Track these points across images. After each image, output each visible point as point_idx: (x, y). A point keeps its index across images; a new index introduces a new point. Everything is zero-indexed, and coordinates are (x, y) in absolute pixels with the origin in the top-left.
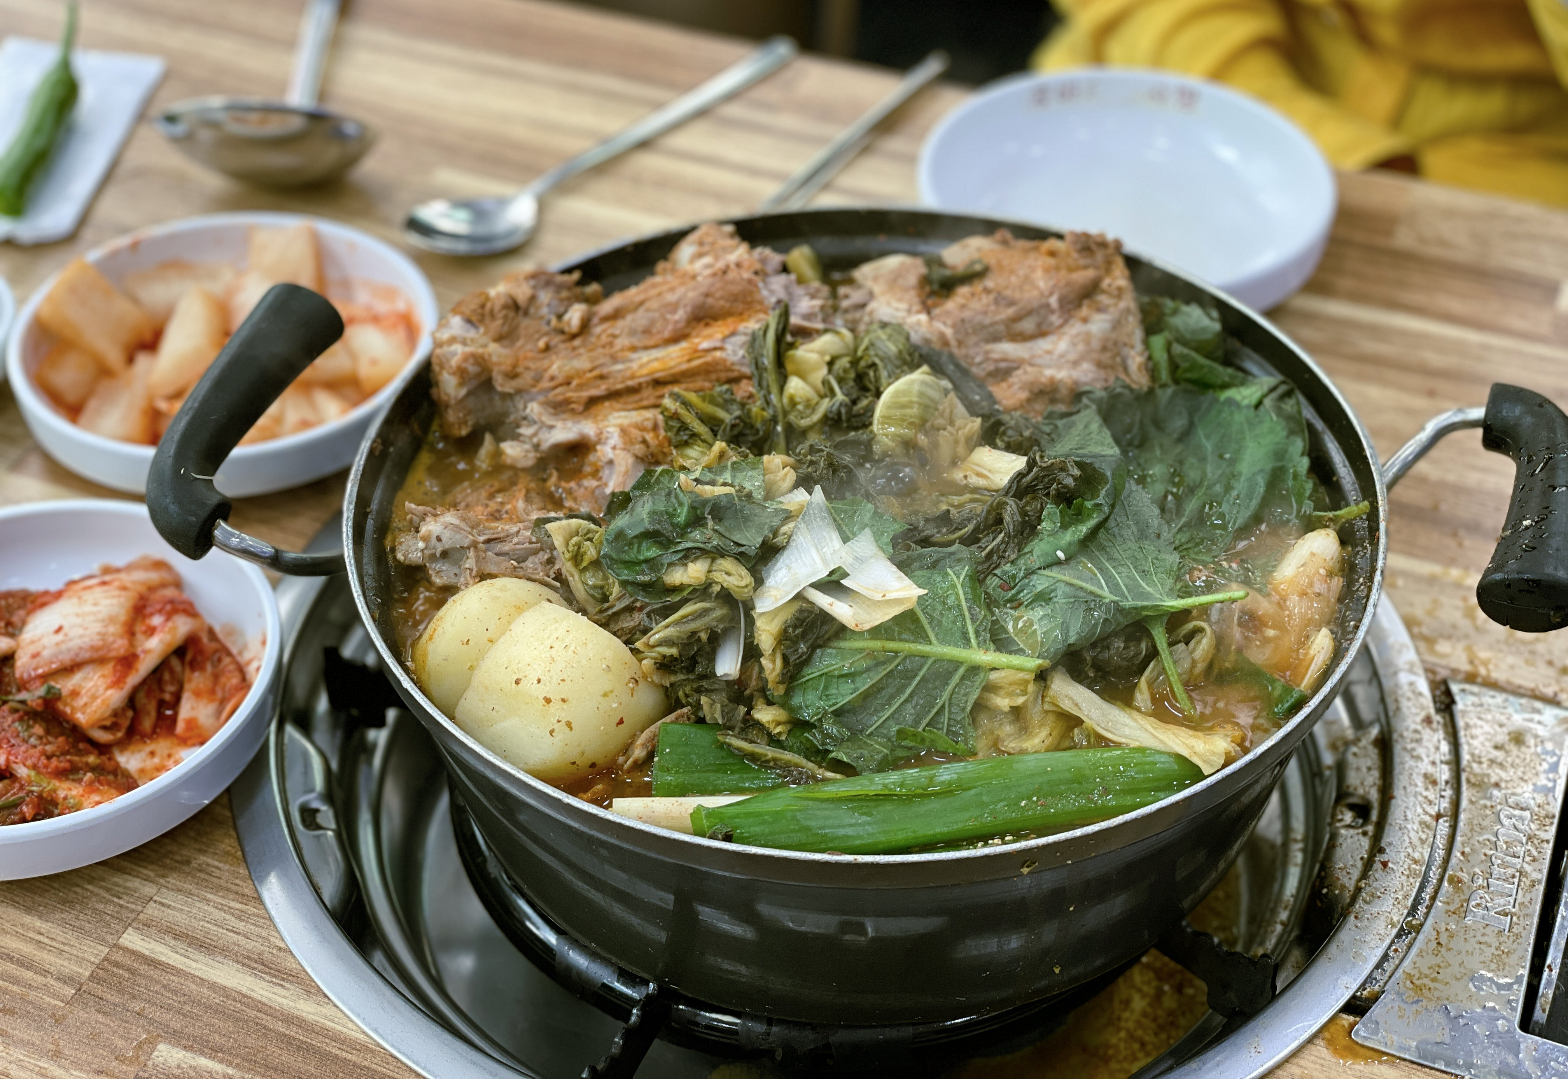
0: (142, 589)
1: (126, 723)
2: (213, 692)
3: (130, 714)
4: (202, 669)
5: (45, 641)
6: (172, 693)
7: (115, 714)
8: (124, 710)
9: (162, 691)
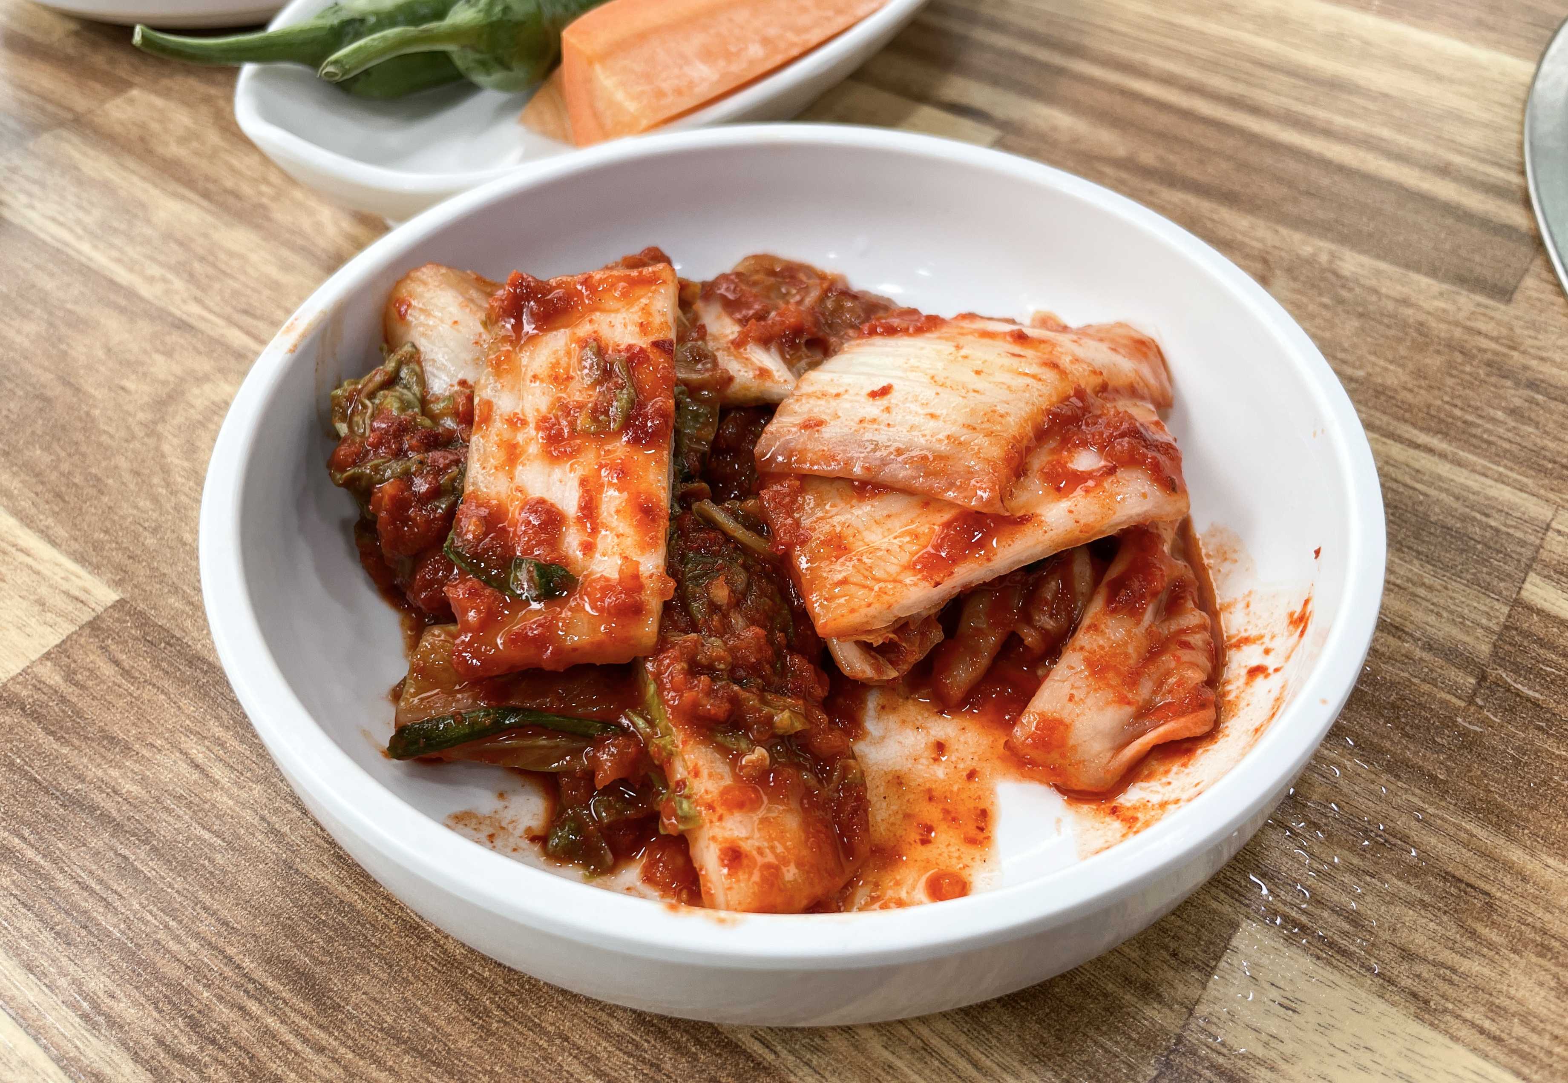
0: (1089, 383)
1: (915, 654)
2: (1133, 678)
3: (937, 635)
4: (1134, 611)
5: (844, 406)
6: (1045, 633)
7: (902, 626)
8: (927, 622)
9: (1027, 618)
